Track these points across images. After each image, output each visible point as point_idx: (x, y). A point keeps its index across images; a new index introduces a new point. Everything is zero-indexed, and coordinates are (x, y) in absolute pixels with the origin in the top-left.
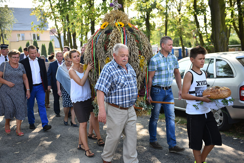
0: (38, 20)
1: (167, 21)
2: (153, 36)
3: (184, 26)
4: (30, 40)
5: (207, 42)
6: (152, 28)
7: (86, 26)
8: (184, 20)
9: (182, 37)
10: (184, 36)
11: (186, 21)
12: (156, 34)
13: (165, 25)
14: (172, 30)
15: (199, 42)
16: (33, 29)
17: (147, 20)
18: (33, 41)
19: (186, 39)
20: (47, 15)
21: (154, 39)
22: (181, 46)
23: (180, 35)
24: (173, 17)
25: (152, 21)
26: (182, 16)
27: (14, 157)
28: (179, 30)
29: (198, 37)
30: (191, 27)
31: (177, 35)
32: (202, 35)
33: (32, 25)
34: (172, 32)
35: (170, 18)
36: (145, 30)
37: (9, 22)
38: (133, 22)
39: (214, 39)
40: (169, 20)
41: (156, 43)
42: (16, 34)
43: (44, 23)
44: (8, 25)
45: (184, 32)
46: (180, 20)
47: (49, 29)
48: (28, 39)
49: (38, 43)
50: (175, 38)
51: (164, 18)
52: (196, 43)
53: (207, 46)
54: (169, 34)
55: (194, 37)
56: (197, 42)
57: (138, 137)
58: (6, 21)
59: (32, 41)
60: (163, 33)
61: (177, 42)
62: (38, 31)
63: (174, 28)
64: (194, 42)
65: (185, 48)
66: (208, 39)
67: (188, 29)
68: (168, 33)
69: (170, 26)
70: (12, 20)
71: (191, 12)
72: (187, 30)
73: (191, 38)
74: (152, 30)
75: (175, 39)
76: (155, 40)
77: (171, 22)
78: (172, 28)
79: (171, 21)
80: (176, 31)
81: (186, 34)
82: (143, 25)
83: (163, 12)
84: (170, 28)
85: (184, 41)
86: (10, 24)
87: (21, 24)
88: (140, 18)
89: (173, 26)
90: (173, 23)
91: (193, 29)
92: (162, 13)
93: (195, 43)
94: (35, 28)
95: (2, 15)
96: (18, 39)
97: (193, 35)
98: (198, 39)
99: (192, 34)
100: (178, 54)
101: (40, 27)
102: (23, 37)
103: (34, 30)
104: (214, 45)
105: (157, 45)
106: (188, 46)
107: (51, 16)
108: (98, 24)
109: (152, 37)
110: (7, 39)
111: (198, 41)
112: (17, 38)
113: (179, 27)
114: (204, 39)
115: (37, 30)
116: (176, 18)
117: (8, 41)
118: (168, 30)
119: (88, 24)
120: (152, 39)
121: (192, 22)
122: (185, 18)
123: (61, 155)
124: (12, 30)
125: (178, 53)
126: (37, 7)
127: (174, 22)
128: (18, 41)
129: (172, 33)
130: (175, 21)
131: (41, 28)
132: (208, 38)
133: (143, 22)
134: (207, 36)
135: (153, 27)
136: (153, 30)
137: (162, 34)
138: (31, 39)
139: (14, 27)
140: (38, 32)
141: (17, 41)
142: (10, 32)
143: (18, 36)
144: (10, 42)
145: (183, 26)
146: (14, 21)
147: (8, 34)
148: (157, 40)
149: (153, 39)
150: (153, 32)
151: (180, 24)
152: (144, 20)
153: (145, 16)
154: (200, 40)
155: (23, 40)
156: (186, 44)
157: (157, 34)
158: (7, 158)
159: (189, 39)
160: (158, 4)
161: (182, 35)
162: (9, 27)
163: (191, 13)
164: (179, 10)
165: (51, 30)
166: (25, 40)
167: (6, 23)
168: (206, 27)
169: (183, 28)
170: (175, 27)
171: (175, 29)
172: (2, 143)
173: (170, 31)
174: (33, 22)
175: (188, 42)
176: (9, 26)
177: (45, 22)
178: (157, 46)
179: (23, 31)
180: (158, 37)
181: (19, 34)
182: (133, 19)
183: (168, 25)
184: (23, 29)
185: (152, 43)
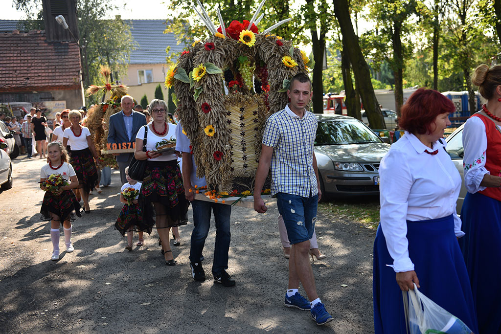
0: (178, 42)
1: (438, 38)
2: (408, 68)
3: (474, 47)
4: (163, 83)
6: (406, 54)
8: (474, 35)
9: (469, 70)
12: (413, 65)
13: (432, 47)
14: (447, 58)
16: (169, 61)
17: (396, 38)
20: (198, 33)
22: (466, 89)
23: (465, 67)
24: (450, 30)
25: (406, 39)
26: (470, 28)
28: (463, 55)
31: (458, 67)
33: (167, 53)
34: (448, 61)
35: (444, 32)
36: (391, 57)
37: (123, 48)
38: (367, 42)
40: (442, 37)
41: (415, 85)
42: (136, 71)
44: (121, 53)
45: (473, 61)
46: (464, 36)
48: (159, 81)
50: (454, 73)
51: (431, 33)
54: (441, 66)
58: (118, 46)
60: (428, 63)
61: (457, 81)
63: (451, 53)
67: (481, 54)
68: (439, 62)
69: (443, 49)
70: (130, 45)
71: (489, 19)
72: (480, 57)
74: (406, 57)
75: (454, 75)
76: (411, 79)
77: (445, 41)
78: (447, 52)
79: (446, 38)
80: (455, 59)
81: (477, 64)
82: (388, 47)
83: (429, 21)
84: (444, 52)
86: (125, 51)
87: (146, 50)
88: (380, 33)
89: (449, 49)
90: (450, 41)
91: (492, 54)
92: (427, 22)
95: (110, 34)
96: (140, 81)
100: (461, 106)
102: (149, 77)
103: (171, 63)
107: (204, 34)
109: (407, 72)
112: (139, 78)
113: (462, 50)
116: (455, 32)
118: (440, 56)
120: (406, 76)
121: (489, 40)
124: (129, 64)
125: (460, 104)
126: (177, 17)
127: (451, 40)
128: (140, 84)
129: (449, 64)
130: (455, 37)
133: (388, 41)
135: (408, 51)
136: (409, 56)
137: (427, 65)
138: (163, 80)
139: (133, 57)
141: (139, 85)
142: (126, 66)
143: (139, 74)
145: (470, 48)
146: (132, 46)
147: (122, 71)
148: (415, 78)
149: (408, 75)
150: (407, 61)
151: (465, 45)
152: (389, 37)
153: (392, 30)
155: (149, 82)
157: (417, 66)
160: (421, 5)
161: (469, 67)
162: (124, 58)
163: (490, 22)
164: (463, 17)
166: (154, 83)
167: (118, 50)
169: (472, 52)
170: (453, 49)
171: (453, 54)
173: (442, 58)
174: (168, 47)
176: (124, 55)
179: (151, 64)
180: (419, 70)
181: (143, 70)
182: (367, 36)
183: (439, 47)
184: (150, 61)
185: (405, 84)
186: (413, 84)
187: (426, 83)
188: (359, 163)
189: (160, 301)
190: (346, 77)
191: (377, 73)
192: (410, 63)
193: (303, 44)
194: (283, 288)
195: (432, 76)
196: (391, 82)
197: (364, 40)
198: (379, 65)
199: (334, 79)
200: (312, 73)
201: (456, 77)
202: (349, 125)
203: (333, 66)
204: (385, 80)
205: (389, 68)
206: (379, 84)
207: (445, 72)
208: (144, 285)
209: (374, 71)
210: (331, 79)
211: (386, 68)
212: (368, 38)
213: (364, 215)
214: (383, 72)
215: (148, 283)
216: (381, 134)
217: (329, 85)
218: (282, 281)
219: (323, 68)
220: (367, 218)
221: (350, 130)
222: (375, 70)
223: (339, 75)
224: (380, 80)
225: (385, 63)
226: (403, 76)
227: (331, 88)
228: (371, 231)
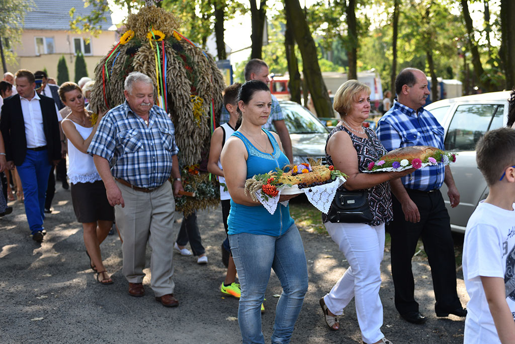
0: (85, 4)
1: (399, 13)
2: (364, 49)
3: (438, 26)
4: (68, 54)
5: (488, 67)
6: (361, 31)
7: (203, 20)
8: (437, 12)
9: (432, 53)
10: (437, 52)
11: (442, 14)
12: (370, 45)
13: (392, 24)
14: (408, 37)
15: (471, 66)
16: (74, 26)
17: (350, 11)
18: (75, 56)
19: (442, 58)
21: (366, 58)
22: (429, 74)
23: (428, 49)
24: (413, 5)
25: (362, 14)
26: (433, 3)
27: (31, 330)
28: (426, 36)
29: (469, 55)
30: (453, 30)
31: (420, 49)
32: (479, 49)
33: (72, 16)
34: (409, 41)
35: (405, 7)
36: (345, 34)
37: (16, 8)
38: (317, 14)
39: (507, 59)
40: (403, 12)
41: (372, 68)
42: (32, 38)
43: (101, 12)
44: (13, 14)
45: (437, 43)
46: (428, 13)
47: (113, 28)
48: (63, 51)
49: (87, 61)
50: (415, 56)
51: (390, 6)
52: (465, 69)
53: (488, 77)
54: (401, 47)
55: (459, 54)
56: (466, 65)
57: (324, 285)
58: (8, 5)
59: (72, 56)
60: (386, 43)
61: (419, 65)
62: (87, 30)
63: (413, 32)
64: (459, 67)
65: (439, 79)
66: (492, 58)
67: (446, 34)
68: (399, 42)
69: (403, 27)
70: (24, 4)
72: (445, 38)
73: (453, 56)
74: (362, 35)
75: (415, 58)
76: (367, 61)
77: (407, 17)
78: (408, 30)
79: (408, 14)
80: (417, 40)
81: (442, 46)
82: (341, 22)
84: (405, 31)
85: (436, 62)
86: (17, 12)
87: (45, 12)
88: (332, 5)
89: (411, 27)
90: (412, 19)
91: (458, 35)
93: (463, 68)
94: (79, 23)
96: (39, 50)
97: (458, 49)
98: (469, 60)
99: (456, 47)
101: (93, 22)
102: (50, 46)
103: (76, 29)
104: (506, 74)
105: (373, 72)
106: (445, 77)
108: (232, 18)
109: (362, 53)
110: (10, 50)
111: (468, 64)
112: (37, 48)
113: (424, 29)
114: (483, 60)
115: (84, 28)
116: (418, 8)
117: (13, 54)
118: (400, 35)
119: (209, 16)
120: (361, 57)
121: (455, 19)
122: (440, 7)
123: (142, 325)
124: (23, 29)
127: (413, 17)
128: (38, 54)
129: (410, 44)
130: (417, 14)
131: (94, 24)
132: (493, 56)
133: (341, 14)
134: (490, 53)
135: (364, 28)
136: (365, 34)
137: (385, 45)
138: (68, 52)
139: (29, 19)
140: (87, 33)
141: (37, 56)
142: (19, 31)
143: (37, 43)
144: (18, 57)
145: (434, 27)
146: (27, 7)
147: (14, 38)
148: (372, 59)
149: (363, 56)
150: (363, 40)
151: (428, 23)
152: (342, 9)
153: (346, 1)
154: (473, 62)
155: (51, 53)
156: (442, 71)
157: (374, 46)
158: (15, 331)
159: (448, 60)
161: (431, 50)
162: (17, 21)
165: (119, 30)
166: (56, 54)
167: (8, 10)
168: (488, 29)
169: (435, 32)
170: (415, 28)
171: (415, 33)
172: (3, 296)
173: (403, 37)
174: (73, 8)
175: (445, 65)
176: (17, 17)
177: (103, 10)
178: (373, 74)
179: (51, 30)
180: (376, 51)
181: (41, 37)
182: (317, 8)
183: (399, 24)
184: (50, 26)
185: (361, 67)
186: (369, 67)
187: (384, 66)
188: (301, 156)
189: (54, 316)
190: (289, 55)
191: (329, 53)
192: (366, 42)
193: (240, 13)
194: (204, 300)
195: (391, 58)
196: (344, 64)
197: (313, 13)
198: (330, 44)
199: (277, 58)
200: (251, 50)
201: (417, 61)
202: (292, 113)
203: (277, 42)
204: (337, 61)
205: (342, 47)
206: (330, 66)
207: (405, 53)
208: (36, 296)
209: (324, 50)
210: (274, 57)
211: (339, 47)
212: (318, 10)
213: (305, 216)
214: (336, 52)
215: (41, 294)
216: (329, 123)
217: (271, 64)
218: (204, 291)
219: (264, 44)
220: (308, 219)
221: (293, 118)
222: (326, 48)
223: (283, 53)
224: (332, 60)
225: (338, 41)
226: (358, 57)
227: (274, 69)
228: (311, 234)
